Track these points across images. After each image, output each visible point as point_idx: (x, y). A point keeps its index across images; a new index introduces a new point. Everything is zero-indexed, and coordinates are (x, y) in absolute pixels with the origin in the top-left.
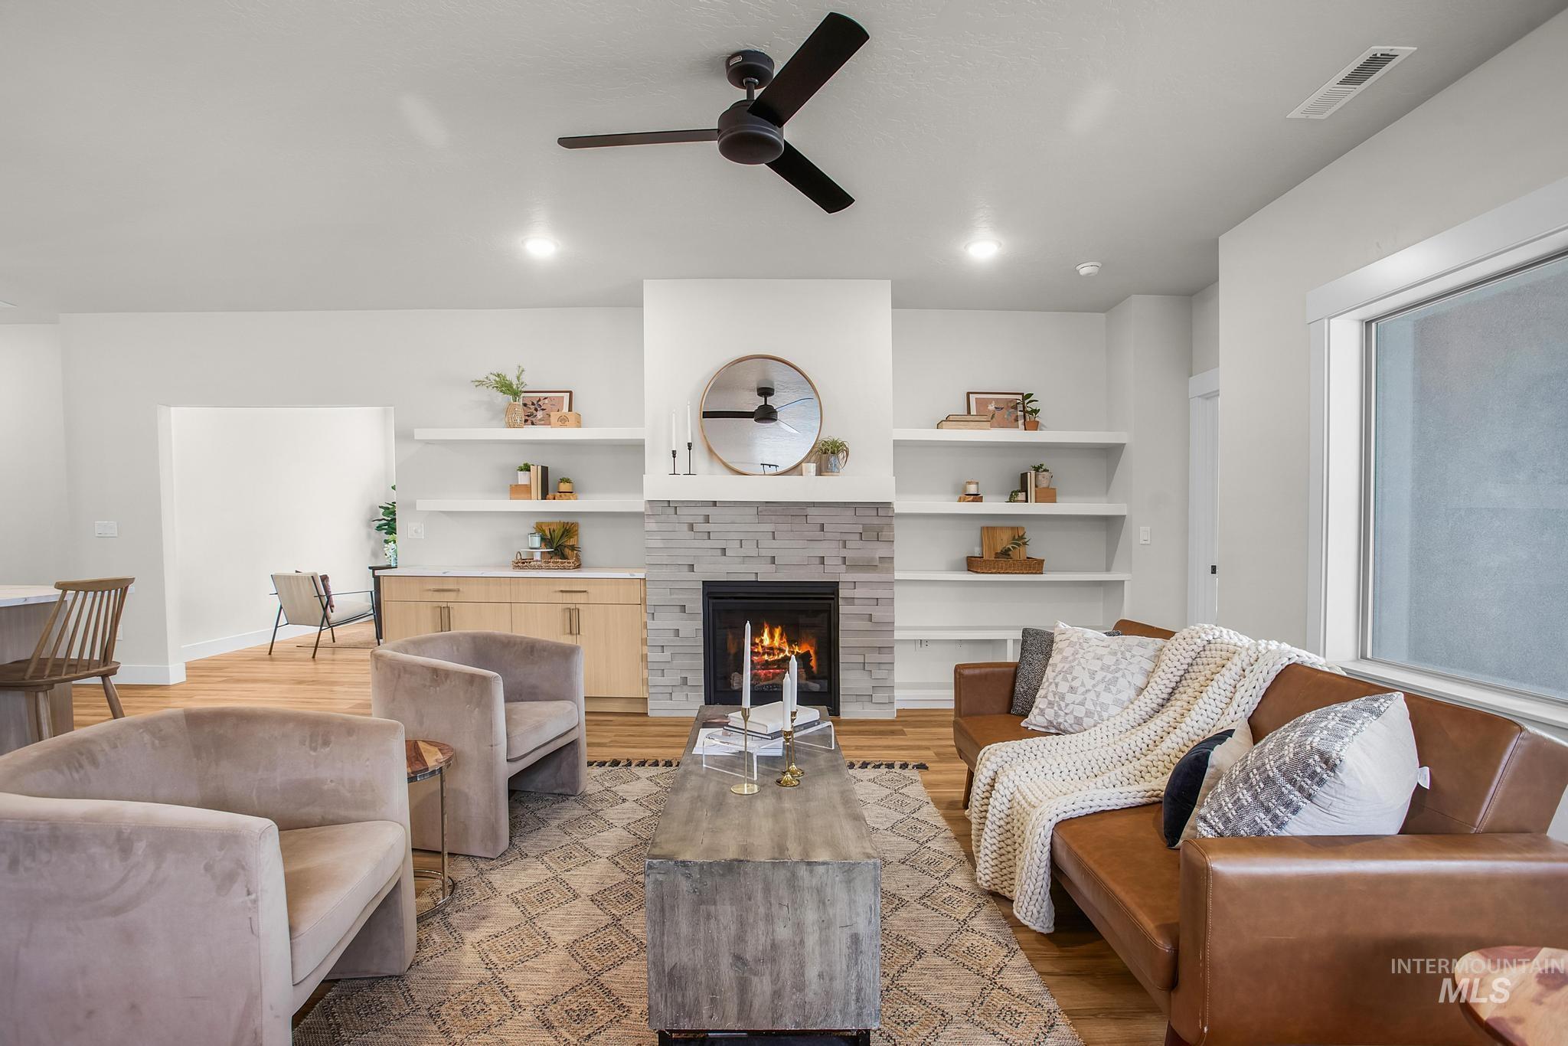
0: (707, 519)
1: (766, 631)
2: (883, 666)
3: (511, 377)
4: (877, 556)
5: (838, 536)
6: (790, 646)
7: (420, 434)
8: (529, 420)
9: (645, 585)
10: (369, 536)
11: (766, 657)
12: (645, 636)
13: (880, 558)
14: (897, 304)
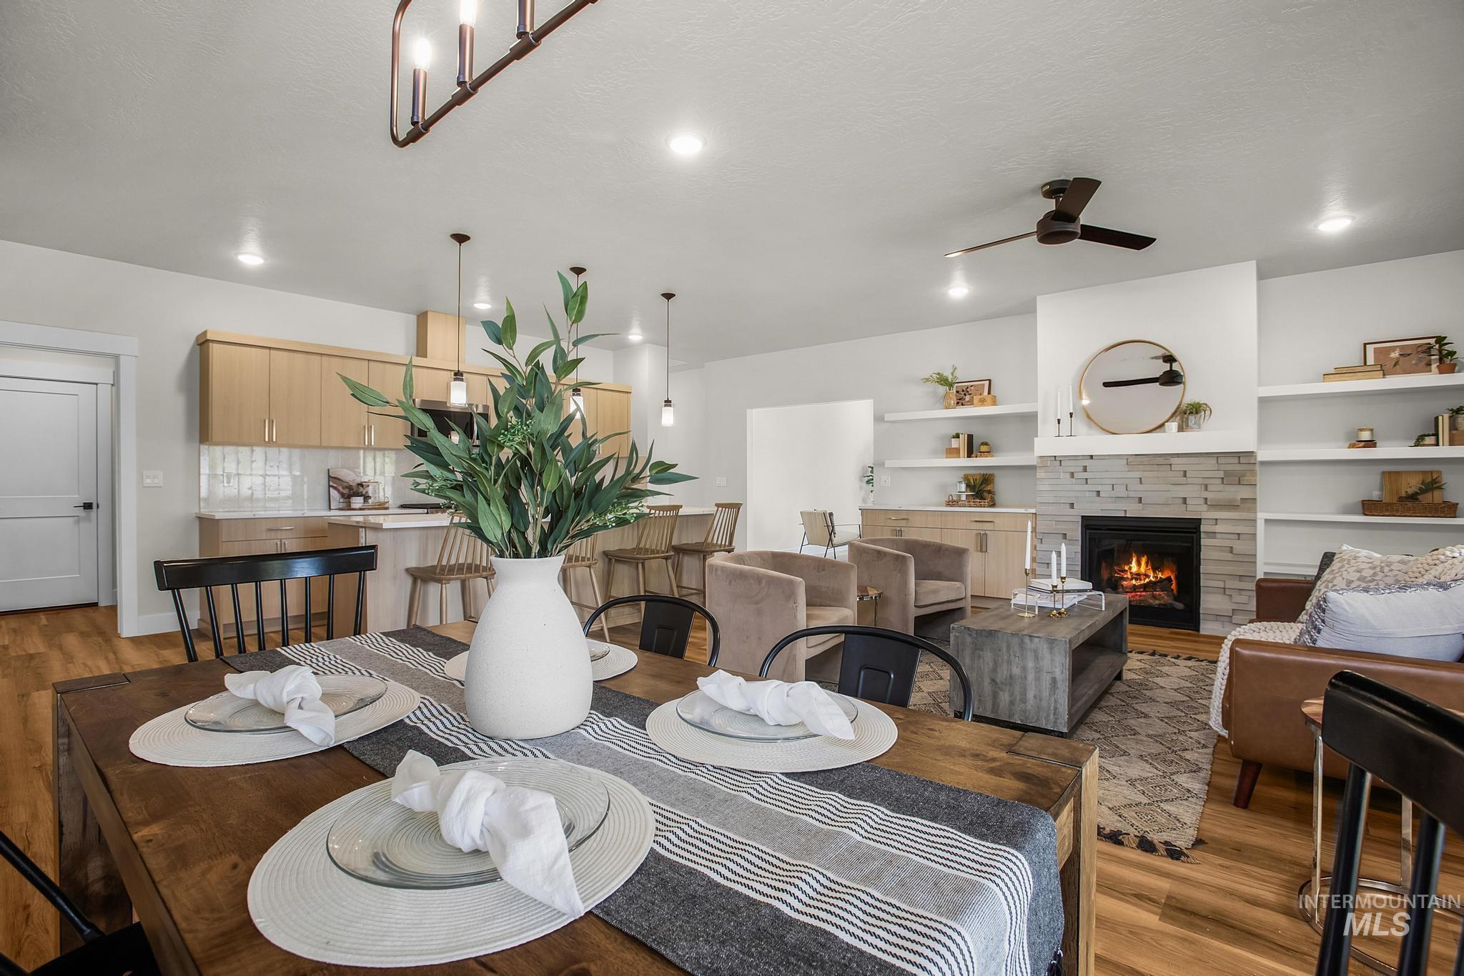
0: (1085, 469)
1: (1134, 560)
2: (1244, 593)
3: (947, 374)
4: (1239, 498)
5: (1201, 481)
6: (1154, 572)
7: (888, 417)
8: (960, 402)
9: (1036, 516)
10: (861, 488)
11: (1134, 582)
12: (1034, 555)
13: (1241, 499)
14: (1262, 276)
